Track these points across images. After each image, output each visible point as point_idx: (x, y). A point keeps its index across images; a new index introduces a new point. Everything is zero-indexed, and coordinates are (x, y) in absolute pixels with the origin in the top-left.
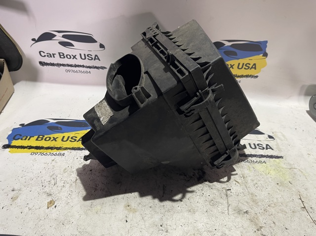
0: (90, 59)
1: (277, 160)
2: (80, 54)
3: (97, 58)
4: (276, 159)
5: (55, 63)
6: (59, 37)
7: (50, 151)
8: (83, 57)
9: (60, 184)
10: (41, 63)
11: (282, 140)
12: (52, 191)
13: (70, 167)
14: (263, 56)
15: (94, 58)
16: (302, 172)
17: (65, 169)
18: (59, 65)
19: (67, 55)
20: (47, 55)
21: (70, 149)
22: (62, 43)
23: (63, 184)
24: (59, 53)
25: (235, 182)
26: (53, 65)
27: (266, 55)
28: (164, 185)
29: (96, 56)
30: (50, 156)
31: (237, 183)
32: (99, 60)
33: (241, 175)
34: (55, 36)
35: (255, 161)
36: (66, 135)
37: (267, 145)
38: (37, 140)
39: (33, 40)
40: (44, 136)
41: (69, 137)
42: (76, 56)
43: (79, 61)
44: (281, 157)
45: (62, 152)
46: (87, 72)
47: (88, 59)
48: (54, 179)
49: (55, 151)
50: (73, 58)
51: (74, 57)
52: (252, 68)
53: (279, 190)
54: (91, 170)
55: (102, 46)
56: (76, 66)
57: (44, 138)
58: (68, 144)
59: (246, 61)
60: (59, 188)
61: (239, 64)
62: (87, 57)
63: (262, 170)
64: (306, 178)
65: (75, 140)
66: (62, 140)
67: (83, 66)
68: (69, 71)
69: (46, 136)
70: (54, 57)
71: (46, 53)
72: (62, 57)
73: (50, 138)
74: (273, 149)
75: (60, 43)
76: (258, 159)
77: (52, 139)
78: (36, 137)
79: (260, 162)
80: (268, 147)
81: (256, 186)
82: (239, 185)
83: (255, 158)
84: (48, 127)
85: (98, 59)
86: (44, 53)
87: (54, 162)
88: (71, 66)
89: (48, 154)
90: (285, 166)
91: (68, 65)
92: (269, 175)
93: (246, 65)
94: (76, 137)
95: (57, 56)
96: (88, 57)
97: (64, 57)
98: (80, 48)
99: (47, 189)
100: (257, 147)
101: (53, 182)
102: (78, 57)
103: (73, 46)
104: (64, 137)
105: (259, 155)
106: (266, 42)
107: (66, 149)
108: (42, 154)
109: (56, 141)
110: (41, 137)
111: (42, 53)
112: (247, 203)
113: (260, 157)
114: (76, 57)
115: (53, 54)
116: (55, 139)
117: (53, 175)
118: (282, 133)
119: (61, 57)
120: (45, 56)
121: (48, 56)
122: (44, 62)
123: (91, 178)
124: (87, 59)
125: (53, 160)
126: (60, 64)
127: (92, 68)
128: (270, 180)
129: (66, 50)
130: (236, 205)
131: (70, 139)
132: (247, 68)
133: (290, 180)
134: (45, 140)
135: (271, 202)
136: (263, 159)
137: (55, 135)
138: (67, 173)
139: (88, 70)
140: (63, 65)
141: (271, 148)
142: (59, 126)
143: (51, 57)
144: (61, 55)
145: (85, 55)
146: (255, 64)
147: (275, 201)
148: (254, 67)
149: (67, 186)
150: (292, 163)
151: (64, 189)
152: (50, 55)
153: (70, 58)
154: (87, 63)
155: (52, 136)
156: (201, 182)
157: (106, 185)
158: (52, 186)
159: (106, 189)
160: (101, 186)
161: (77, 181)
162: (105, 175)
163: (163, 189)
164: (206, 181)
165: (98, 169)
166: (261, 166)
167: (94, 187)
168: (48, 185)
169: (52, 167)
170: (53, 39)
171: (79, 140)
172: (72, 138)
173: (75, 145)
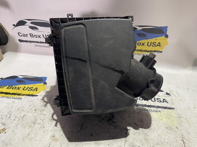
1: (170, 110)
2: (43, 35)
5: (28, 40)
6: (29, 23)
7: (13, 96)
8: (45, 37)
9: (12, 118)
10: (19, 40)
11: (176, 97)
12: (6, 122)
13: (22, 107)
14: (165, 37)
16: (187, 120)
17: (19, 108)
18: (30, 42)
19: (35, 35)
20: (22, 35)
21: (26, 95)
22: (31, 27)
23: (14, 118)
24: (30, 34)
25: (134, 124)
26: (27, 41)
27: (167, 36)
28: (82, 123)
30: (12, 99)
31: (135, 125)
33: (140, 120)
34: (26, 22)
35: (153, 110)
36: (27, 86)
37: (164, 99)
38: (7, 88)
39: (14, 25)
40: (12, 86)
41: (28, 87)
42: (40, 36)
44: (173, 109)
45: (20, 97)
46: (48, 47)
48: (10, 114)
49: (16, 96)
50: (39, 38)
51: (39, 37)
52: (157, 45)
53: (167, 132)
54: (35, 110)
57: (12, 87)
58: (27, 92)
59: (153, 40)
60: (11, 121)
61: (148, 42)
63: (157, 117)
64: (190, 125)
65: (32, 89)
66: (23, 89)
68: (37, 46)
69: (14, 86)
70: (27, 36)
71: (22, 33)
72: (32, 36)
73: (16, 87)
74: (167, 103)
75: (29, 27)
76: (155, 109)
77: (17, 88)
78: (7, 86)
79: (156, 111)
80: (164, 100)
81: (150, 128)
83: (154, 108)
84: (17, 81)
86: (21, 34)
87: (13, 103)
88: (38, 42)
89: (11, 97)
90: (175, 115)
91: (36, 42)
92: (161, 121)
93: (153, 44)
94: (33, 88)
95: (29, 36)
97: (33, 37)
99: (3, 121)
100: (156, 100)
101: (8, 116)
103: (38, 29)
104: (25, 87)
105: (157, 106)
106: (167, 27)
107: (24, 95)
108: (8, 97)
109: (19, 89)
110: (11, 86)
112: (140, 140)
113: (156, 108)
114: (40, 37)
115: (27, 35)
116: (19, 88)
117: (10, 111)
118: (177, 92)
119: (31, 37)
120: (22, 36)
121: (23, 36)
122: (21, 40)
123: (34, 115)
125: (13, 102)
126: (31, 41)
128: (161, 124)
129: (34, 32)
130: (132, 141)
131: (28, 89)
132: (154, 45)
133: (177, 126)
134: (13, 89)
135: (159, 141)
136: (159, 109)
137: (19, 86)
138: (19, 111)
140: (33, 42)
141: (166, 102)
142: (24, 80)
143: (25, 36)
144: (31, 35)
145: (46, 35)
146: (159, 43)
147: (163, 140)
148: (159, 45)
149: (17, 119)
150: (181, 113)
151: (14, 121)
152: (25, 35)
153: (37, 37)
155: (17, 86)
156: (109, 122)
157: (43, 120)
158: (7, 119)
159: (42, 123)
160: (39, 121)
161: (24, 117)
162: (44, 114)
163: (81, 126)
164: (113, 122)
165: (41, 109)
166: (156, 114)
167: (34, 121)
168: (5, 118)
169: (11, 106)
170: (25, 24)
171: (34, 90)
172: (30, 88)
173: (31, 92)
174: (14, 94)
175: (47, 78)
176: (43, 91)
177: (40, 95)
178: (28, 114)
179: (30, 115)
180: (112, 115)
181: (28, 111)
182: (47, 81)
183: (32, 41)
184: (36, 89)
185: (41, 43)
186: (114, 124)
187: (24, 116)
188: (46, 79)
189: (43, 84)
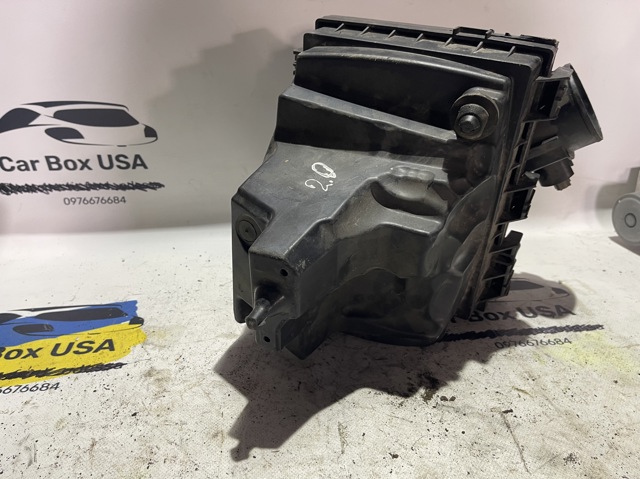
0: (124, 165)
1: (592, 333)
2: (99, 157)
3: (139, 161)
4: (589, 332)
5: (38, 183)
7: (19, 381)
8: (106, 163)
9: (45, 460)
10: (2, 188)
11: (585, 294)
13: (74, 414)
15: (131, 163)
17: (62, 421)
18: (46, 188)
19: (66, 162)
20: (16, 165)
21: (73, 370)
22: (54, 133)
23: (54, 460)
24: (47, 158)
25: (516, 392)
26: (31, 189)
28: (340, 424)
29: (137, 157)
30: (18, 394)
31: (521, 393)
32: (146, 167)
33: (526, 375)
34: (36, 115)
35: (545, 340)
36: (64, 341)
37: (558, 307)
40: (4, 350)
41: (71, 345)
42: (87, 161)
43: (96, 175)
44: (599, 327)
45: (52, 380)
46: (116, 200)
47: (119, 167)
48: (27, 449)
50: (82, 169)
51: (85, 165)
53: (624, 395)
54: (135, 414)
55: (150, 132)
56: (89, 187)
57: (4, 353)
58: (72, 360)
60: (44, 472)
62: (115, 163)
63: (568, 356)
65: (90, 349)
66: (54, 353)
67: (107, 186)
68: (72, 201)
69: (8, 349)
70: (35, 169)
71: (15, 160)
72: (55, 166)
73: (20, 352)
75: (49, 132)
76: (551, 337)
77: (26, 353)
79: (557, 342)
80: (561, 309)
81: (570, 393)
82: (527, 397)
83: (543, 335)
84: (15, 329)
85: (143, 165)
86: (10, 160)
87: (29, 406)
88: (77, 187)
89: (14, 389)
90: (614, 344)
91: (71, 187)
92: (588, 365)
94: (91, 342)
95: (42, 165)
96: (118, 161)
97: (60, 168)
98: (98, 140)
100: (538, 313)
101: (25, 457)
102: (94, 163)
103: (81, 137)
104: (58, 346)
105: (549, 328)
107: (64, 371)
109: (35, 356)
111: (4, 161)
112: (564, 435)
113: (552, 333)
114: (89, 164)
115: (33, 163)
116: (33, 353)
117: (26, 439)
118: (579, 281)
119: (51, 169)
120: (12, 168)
121: (19, 168)
122: (11, 185)
123: (137, 434)
124: (115, 167)
125: (27, 403)
126: (50, 186)
127: (130, 188)
128: (595, 375)
129: (63, 150)
130: (539, 445)
131: (75, 348)
134: (7, 358)
135: (618, 425)
136: (562, 335)
137: (34, 345)
138: (65, 431)
139: (120, 193)
140: (58, 187)
141: (568, 312)
142: (47, 322)
143: (27, 169)
144: (53, 163)
145: (110, 157)
147: (625, 420)
149: (68, 463)
150: (626, 334)
151: (57, 472)
152: (26, 164)
153: (75, 167)
154: (115, 176)
155: (24, 347)
156: (432, 402)
157: (181, 444)
158: (23, 468)
159: (181, 456)
160: (165, 450)
161: (96, 447)
162: (176, 420)
163: (340, 434)
164: (444, 399)
165: (155, 406)
166: (563, 350)
167: (145, 456)
168: (11, 467)
169: (24, 420)
170: (32, 123)
171: (101, 347)
172: (80, 346)
173: (90, 359)
175: (135, 302)
176: (139, 346)
177: (131, 360)
178: (109, 436)
179: (120, 435)
180: (429, 378)
181: (104, 423)
182: (140, 313)
183: (53, 184)
184: (107, 345)
185: (88, 189)
186: (448, 403)
187: (93, 445)
188: (136, 308)
189: (130, 324)
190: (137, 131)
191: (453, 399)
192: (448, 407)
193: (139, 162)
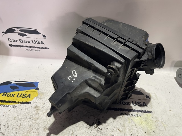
0: (39, 43)
1: (148, 114)
5: (18, 45)
6: (17, 31)
7: (8, 104)
8: (34, 42)
9: (10, 127)
10: (10, 45)
12: (5, 132)
13: (18, 116)
15: (40, 43)
16: (163, 124)
17: (15, 117)
18: (20, 46)
20: (12, 41)
21: (20, 102)
23: (12, 128)
24: (19, 40)
25: (118, 130)
26: (17, 46)
28: (73, 131)
29: (41, 41)
31: (119, 131)
32: (44, 44)
33: (123, 125)
34: (15, 30)
35: (134, 114)
36: (20, 92)
37: (144, 103)
38: (3, 96)
39: (3, 32)
40: (7, 93)
41: (22, 94)
42: (29, 41)
44: (151, 112)
45: (15, 105)
46: (37, 50)
48: (7, 123)
49: (11, 104)
50: (28, 43)
51: (29, 42)
54: (30, 119)
55: (44, 36)
56: (31, 47)
57: (7, 94)
58: (21, 99)
60: (10, 130)
62: (36, 42)
63: (137, 121)
64: (165, 129)
65: (25, 96)
66: (17, 96)
67: (35, 47)
68: (27, 50)
69: (8, 93)
70: (17, 42)
71: (12, 39)
73: (10, 94)
75: (18, 34)
77: (11, 95)
78: (2, 94)
79: (137, 115)
81: (131, 133)
82: (120, 132)
83: (135, 112)
84: (11, 87)
85: (43, 43)
87: (10, 111)
88: (28, 47)
89: (7, 106)
90: (152, 119)
91: (26, 47)
92: (141, 125)
94: (26, 94)
95: (18, 41)
97: (23, 42)
98: (31, 37)
99: (2, 131)
100: (137, 104)
101: (7, 126)
102: (31, 42)
103: (27, 36)
104: (19, 94)
105: (137, 110)
107: (18, 102)
108: (4, 106)
109: (13, 97)
110: (5, 93)
111: (9, 39)
113: (137, 112)
114: (30, 42)
115: (16, 40)
117: (8, 121)
118: (155, 94)
119: (21, 42)
120: (11, 41)
121: (13, 41)
122: (12, 45)
123: (29, 124)
124: (36, 43)
125: (9, 111)
127: (40, 48)
128: (141, 129)
129: (23, 38)
131: (22, 96)
133: (154, 130)
134: (7, 96)
136: (139, 113)
137: (14, 93)
138: (15, 120)
139: (38, 49)
140: (23, 46)
141: (146, 105)
142: (18, 86)
143: (15, 41)
144: (21, 41)
145: (35, 41)
149: (14, 129)
150: (158, 117)
151: (12, 131)
152: (14, 40)
153: (26, 42)
155: (11, 93)
156: (96, 129)
157: (37, 129)
158: (6, 128)
159: (37, 133)
160: (34, 130)
161: (21, 126)
162: (38, 122)
163: (72, 134)
164: (99, 129)
165: (35, 117)
166: (137, 119)
167: (30, 131)
168: (4, 128)
169: (8, 115)
170: (14, 32)
171: (27, 97)
172: (23, 95)
173: (24, 100)
174: (9, 102)
175: (38, 82)
176: (36, 97)
177: (33, 102)
178: (24, 123)
179: (25, 124)
180: (99, 121)
181: (23, 120)
182: (39, 87)
183: (22, 45)
184: (29, 96)
185: (30, 47)
186: (100, 130)
187: (20, 125)
188: (38, 85)
189: (36, 90)
190: (41, 36)
191: (101, 129)
192: (99, 131)
193: (42, 43)
